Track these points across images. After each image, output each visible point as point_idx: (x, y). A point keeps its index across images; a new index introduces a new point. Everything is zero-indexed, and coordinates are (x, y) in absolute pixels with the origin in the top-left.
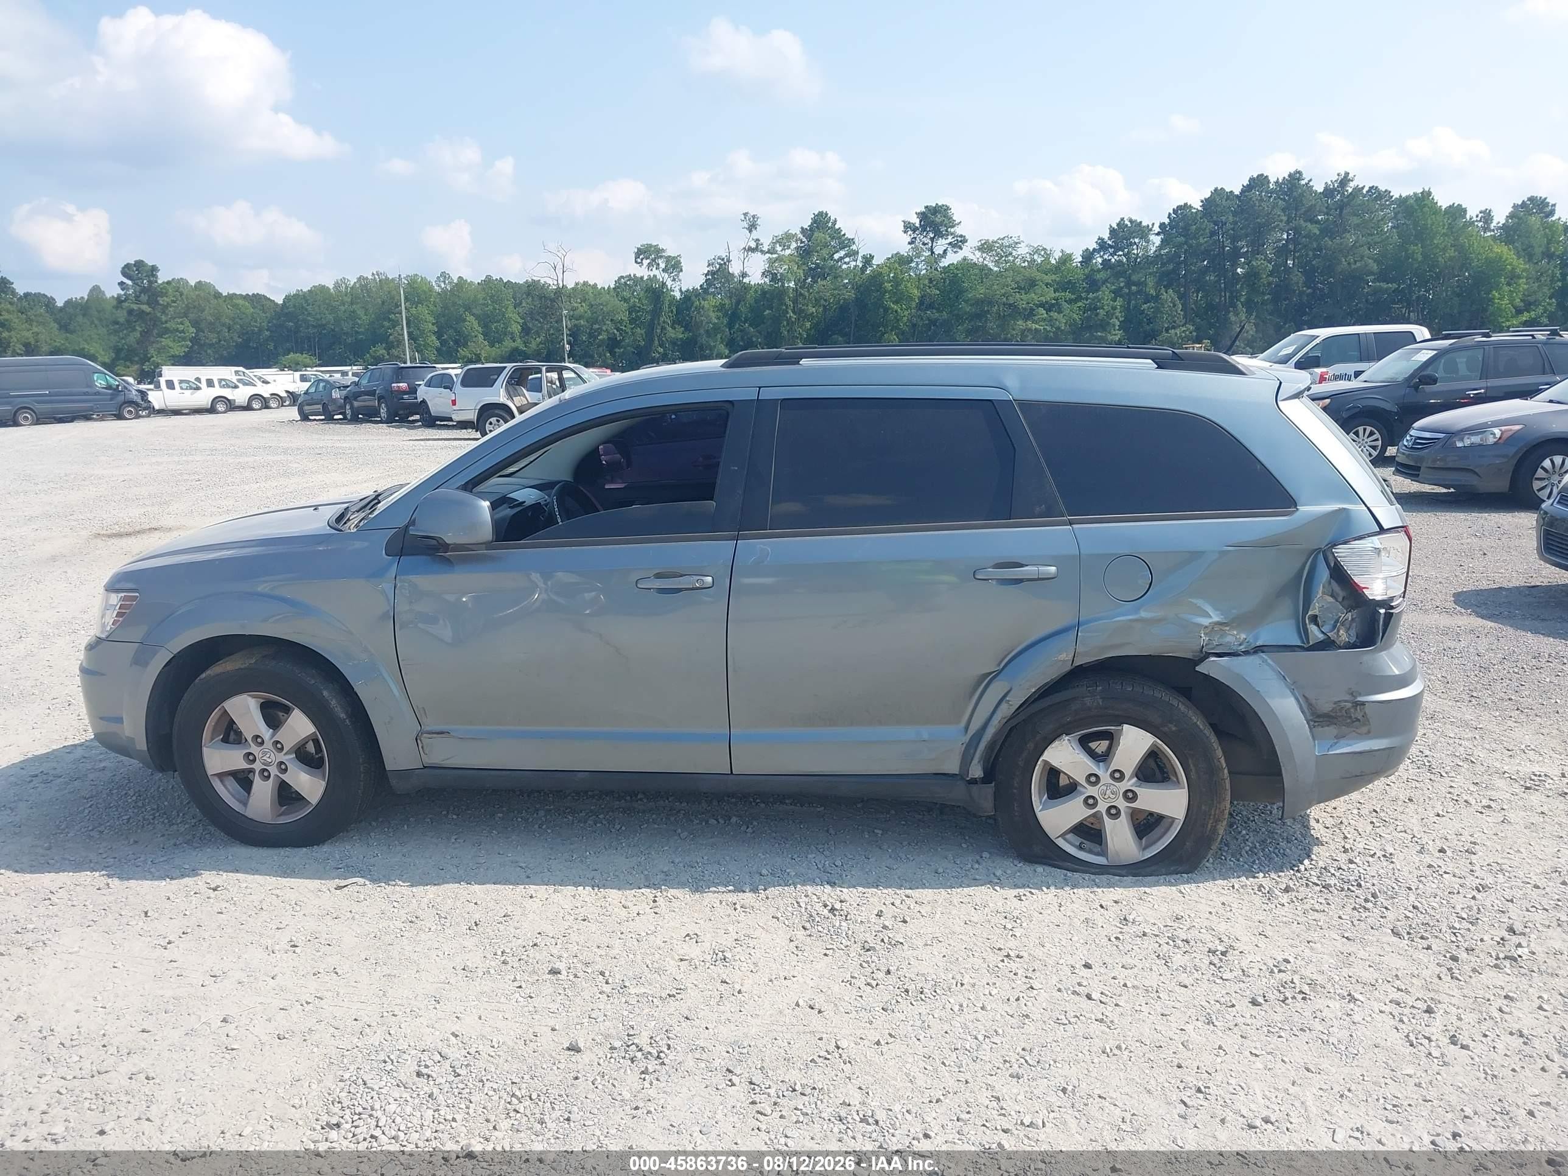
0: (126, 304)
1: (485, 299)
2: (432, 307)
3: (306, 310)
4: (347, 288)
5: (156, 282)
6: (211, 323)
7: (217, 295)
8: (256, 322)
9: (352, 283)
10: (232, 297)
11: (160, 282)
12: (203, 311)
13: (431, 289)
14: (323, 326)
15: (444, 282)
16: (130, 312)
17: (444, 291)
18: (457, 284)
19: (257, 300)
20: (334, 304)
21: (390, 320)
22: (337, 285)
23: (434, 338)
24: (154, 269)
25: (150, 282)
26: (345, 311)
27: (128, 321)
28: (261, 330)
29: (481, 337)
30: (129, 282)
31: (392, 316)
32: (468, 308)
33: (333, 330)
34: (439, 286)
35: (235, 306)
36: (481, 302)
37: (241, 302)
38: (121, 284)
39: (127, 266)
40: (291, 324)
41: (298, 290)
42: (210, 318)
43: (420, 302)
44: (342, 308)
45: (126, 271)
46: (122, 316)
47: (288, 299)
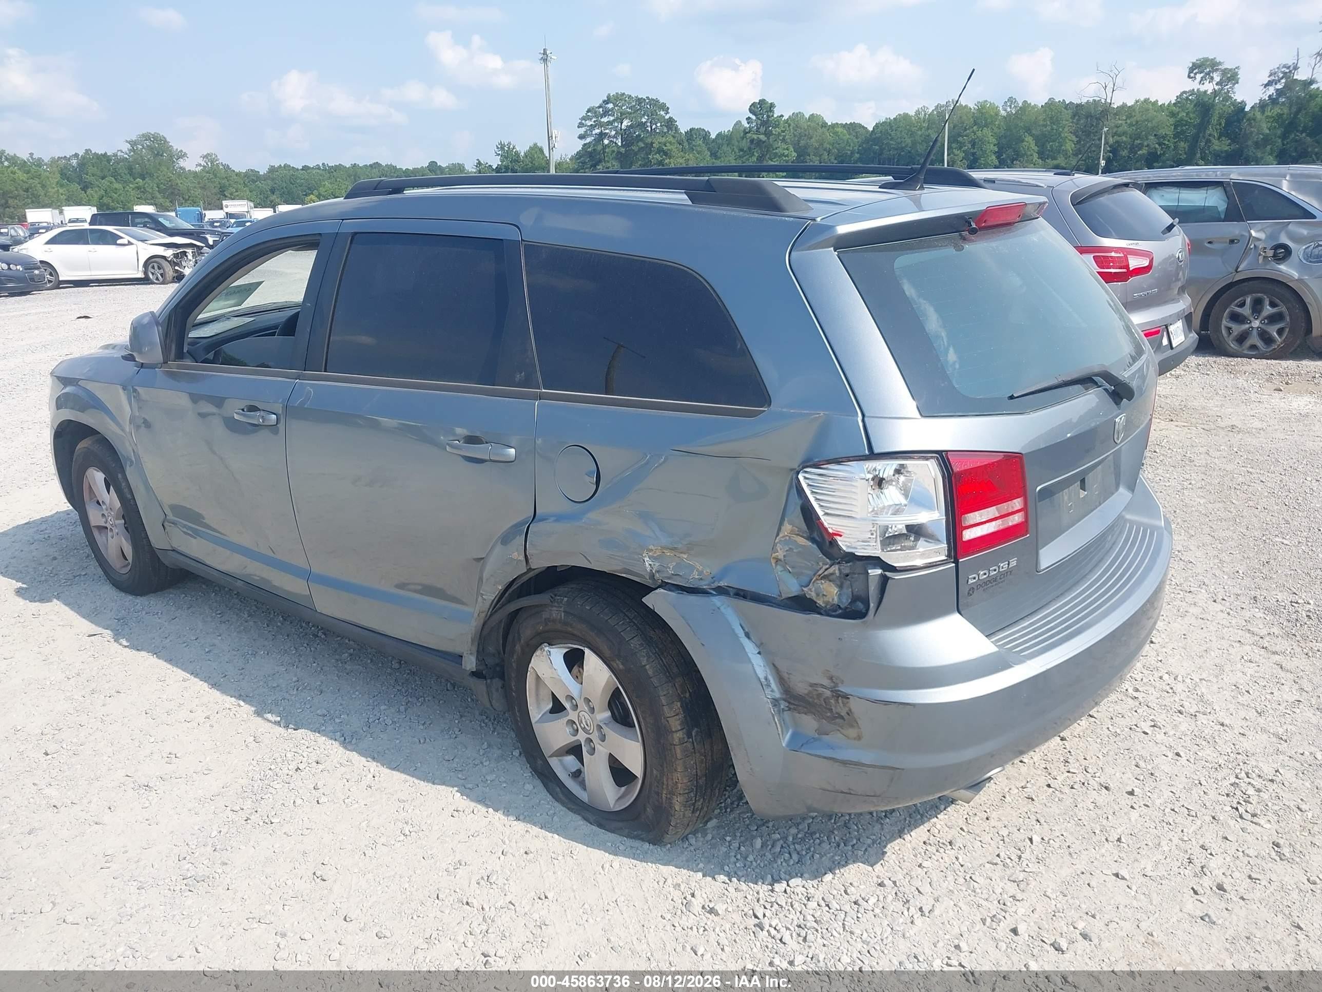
0: (749, 135)
1: (1044, 120)
2: (996, 130)
3: (890, 135)
4: (925, 115)
5: (773, 116)
6: (816, 148)
7: (824, 125)
8: (850, 146)
9: (930, 111)
10: (834, 126)
11: (775, 116)
12: (811, 138)
13: (997, 114)
14: (902, 149)
15: (1010, 106)
16: (752, 141)
17: (1009, 115)
18: (1021, 108)
19: (853, 128)
20: (913, 129)
21: (958, 142)
22: (918, 113)
23: (994, 157)
24: (772, 106)
25: (768, 116)
26: (921, 136)
27: (750, 149)
28: (852, 153)
29: (1036, 156)
30: (754, 117)
31: (960, 139)
32: (1028, 130)
33: (910, 152)
34: (1005, 110)
35: (836, 133)
36: (1041, 123)
37: (840, 130)
38: (748, 119)
39: (753, 104)
40: (877, 147)
41: (887, 119)
42: (816, 145)
43: (986, 126)
44: (919, 133)
45: (753, 108)
46: (745, 144)
47: (877, 126)
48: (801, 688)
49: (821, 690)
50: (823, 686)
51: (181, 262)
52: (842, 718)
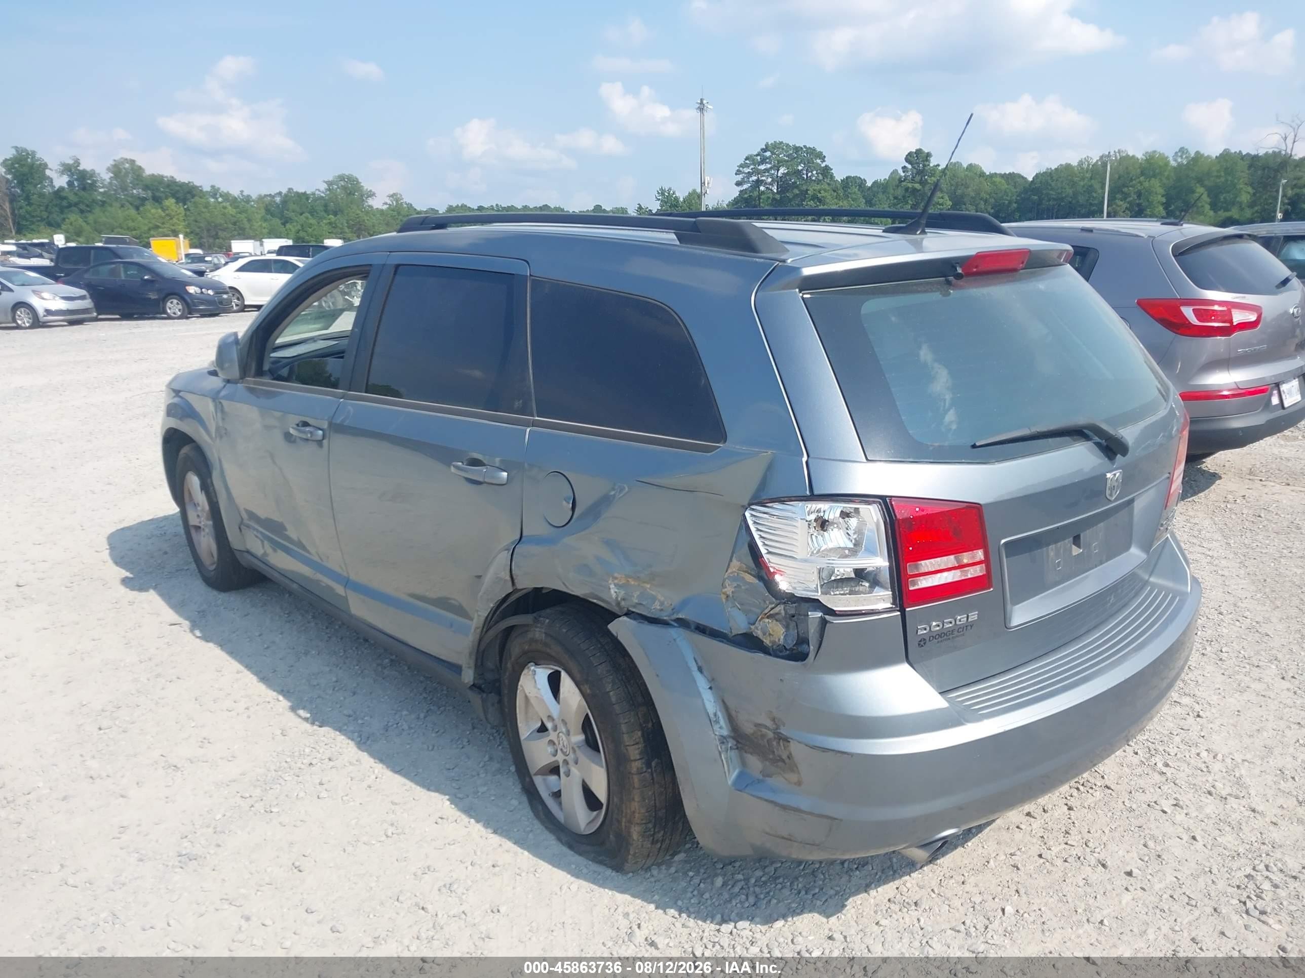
0: (904, 184)
1: (1218, 171)
2: (1165, 181)
3: (1050, 185)
4: (1089, 165)
5: (929, 165)
6: (972, 198)
7: (982, 174)
8: (1007, 196)
9: (1094, 161)
10: (992, 176)
11: (931, 165)
12: (968, 188)
13: (1167, 164)
14: (1062, 199)
15: (1181, 157)
16: (907, 189)
17: (1180, 165)
18: (1193, 158)
19: (1012, 178)
20: (1076, 179)
21: (1123, 193)
22: (1081, 163)
23: (1161, 208)
24: (929, 155)
25: (924, 166)
26: (1083, 186)
27: (904, 197)
28: (1010, 203)
29: (1207, 207)
30: (909, 166)
31: (1125, 190)
32: (1200, 181)
33: (1070, 203)
34: (1175, 160)
35: (993, 183)
36: (1215, 174)
37: (998, 179)
38: (904, 168)
39: (910, 154)
40: (1036, 197)
41: (1047, 169)
42: (973, 194)
43: (1154, 176)
44: (1082, 183)
45: (909, 158)
46: (900, 192)
47: (1037, 176)
48: (748, 729)
49: (764, 730)
50: (766, 727)
51: (350, 292)
52: (783, 761)
